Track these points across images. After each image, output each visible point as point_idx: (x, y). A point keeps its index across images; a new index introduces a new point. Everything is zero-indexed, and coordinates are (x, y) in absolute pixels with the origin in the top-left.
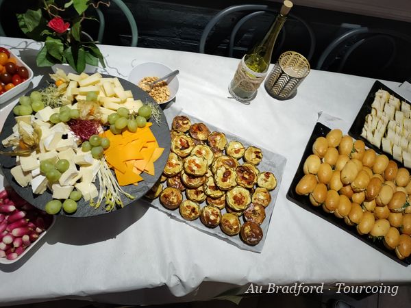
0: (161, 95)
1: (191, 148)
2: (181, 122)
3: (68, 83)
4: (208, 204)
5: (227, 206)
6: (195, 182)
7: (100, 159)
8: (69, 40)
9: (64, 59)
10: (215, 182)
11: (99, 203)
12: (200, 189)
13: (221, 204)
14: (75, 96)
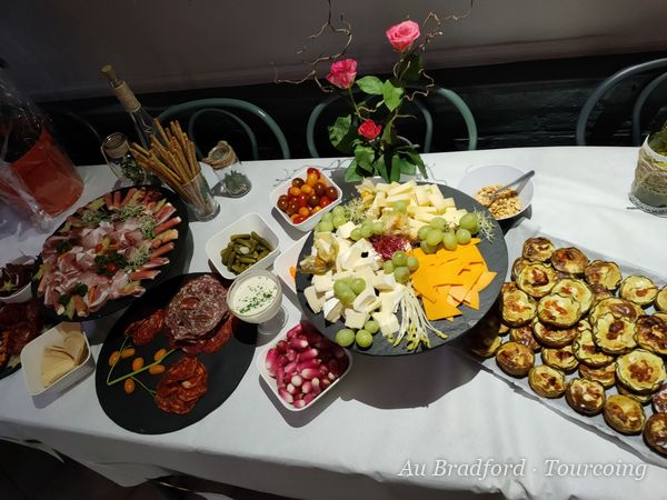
0: (508, 210)
1: (551, 285)
2: (536, 247)
3: (374, 194)
4: (581, 376)
5: (618, 383)
6: (556, 337)
7: (405, 284)
8: (382, 148)
9: (376, 171)
10: (594, 339)
11: (399, 338)
12: (567, 349)
13: (606, 377)
14: (381, 208)
